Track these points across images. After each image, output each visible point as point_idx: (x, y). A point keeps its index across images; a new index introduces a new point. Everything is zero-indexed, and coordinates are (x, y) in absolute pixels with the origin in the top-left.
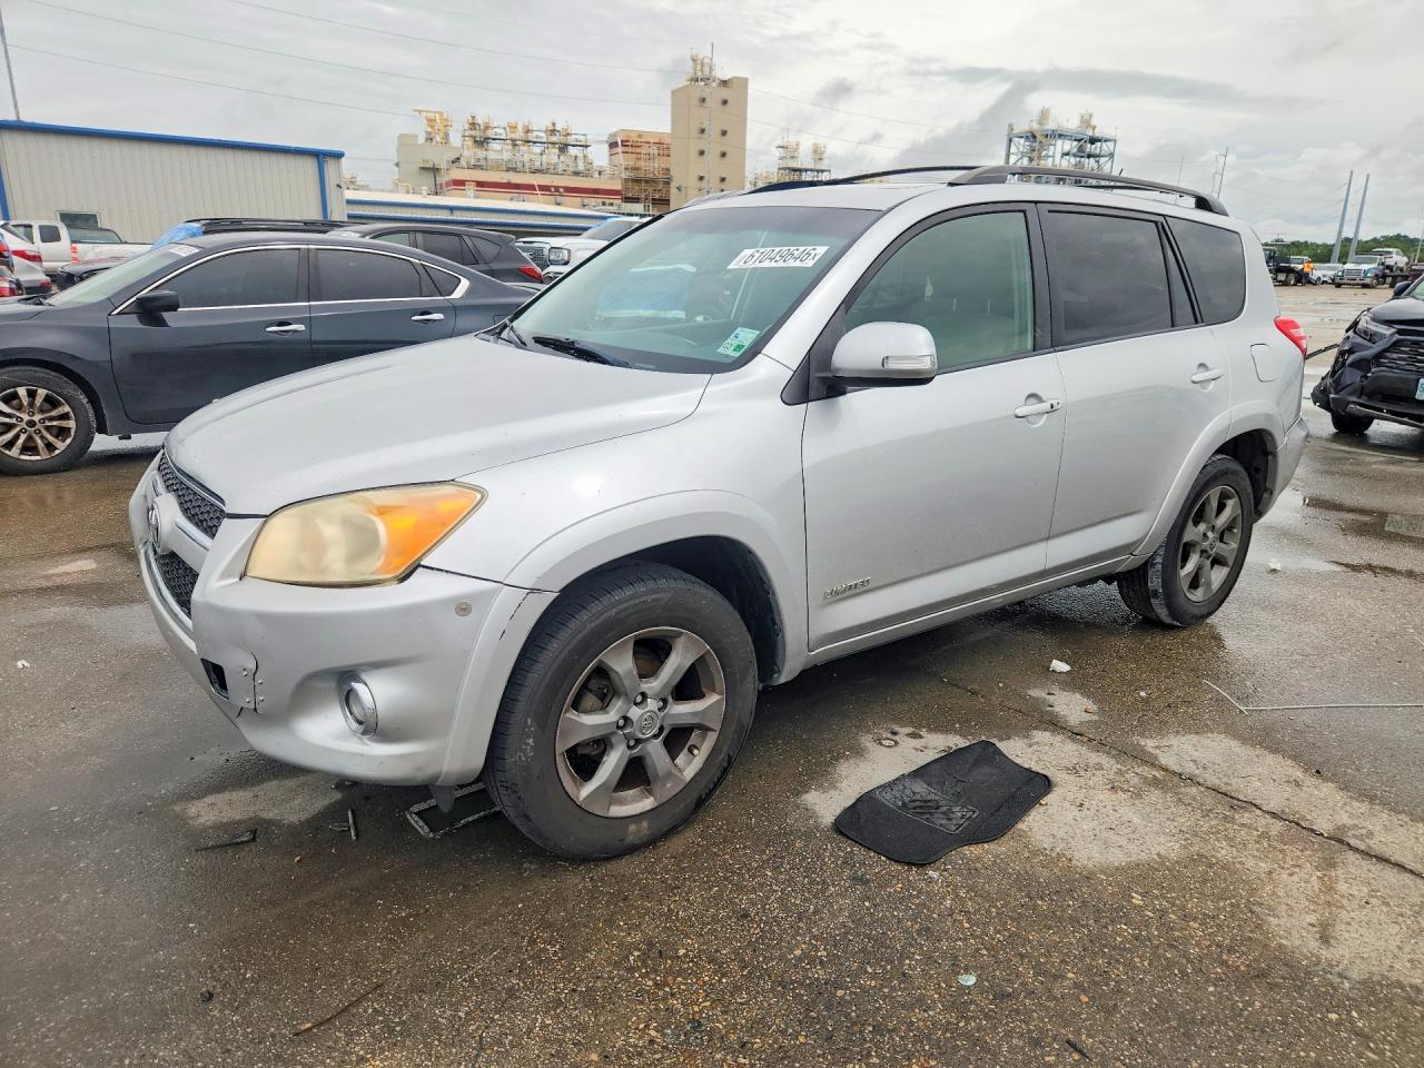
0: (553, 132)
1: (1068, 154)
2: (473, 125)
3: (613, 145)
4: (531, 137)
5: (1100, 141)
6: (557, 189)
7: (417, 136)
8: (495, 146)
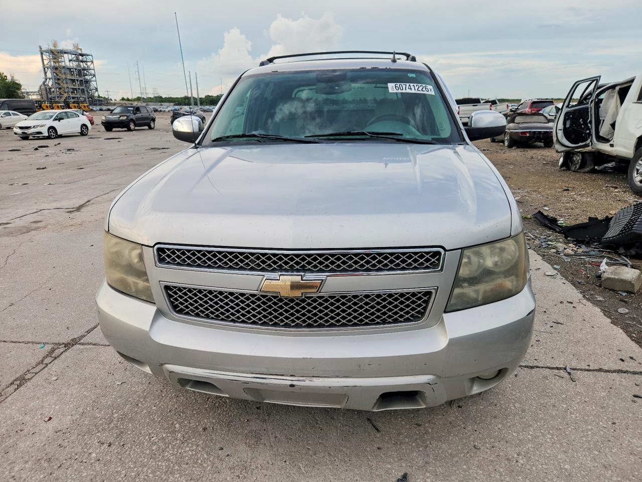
1: (71, 60)
5: (85, 55)
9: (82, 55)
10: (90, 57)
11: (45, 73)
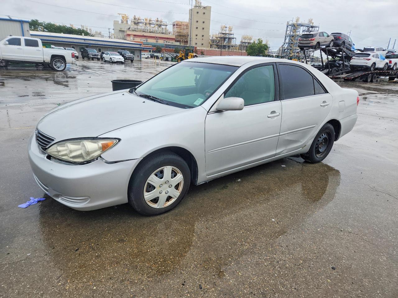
0: (157, 21)
1: (304, 31)
2: (135, 19)
3: (174, 25)
4: (151, 22)
5: (314, 27)
6: (157, 37)
7: (118, 21)
8: (141, 25)
9: (312, 27)
10: (317, 28)
11: (285, 39)
